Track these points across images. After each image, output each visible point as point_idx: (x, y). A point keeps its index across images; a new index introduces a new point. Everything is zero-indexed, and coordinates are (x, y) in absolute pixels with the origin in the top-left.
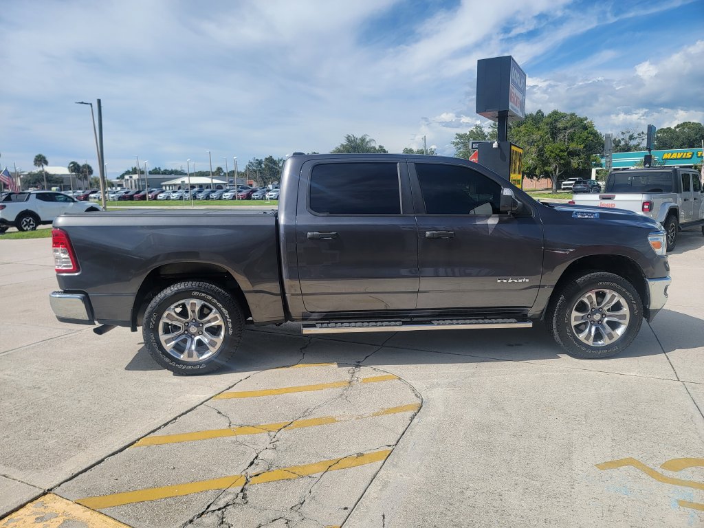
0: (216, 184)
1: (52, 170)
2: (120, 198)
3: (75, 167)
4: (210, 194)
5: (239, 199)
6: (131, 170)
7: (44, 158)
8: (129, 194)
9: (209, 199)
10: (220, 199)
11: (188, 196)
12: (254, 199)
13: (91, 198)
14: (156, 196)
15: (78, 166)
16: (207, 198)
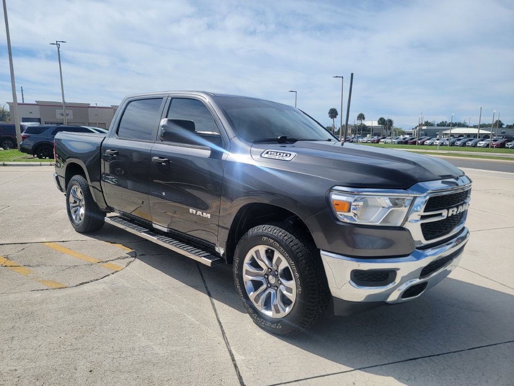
0: (482, 134)
1: (368, 123)
2: (399, 143)
3: (382, 121)
4: (467, 141)
5: (493, 147)
6: (424, 123)
7: (363, 115)
8: (406, 140)
9: (465, 146)
10: (474, 146)
11: (448, 143)
12: (508, 148)
13: (381, 142)
14: (424, 142)
15: (384, 120)
16: (464, 145)
